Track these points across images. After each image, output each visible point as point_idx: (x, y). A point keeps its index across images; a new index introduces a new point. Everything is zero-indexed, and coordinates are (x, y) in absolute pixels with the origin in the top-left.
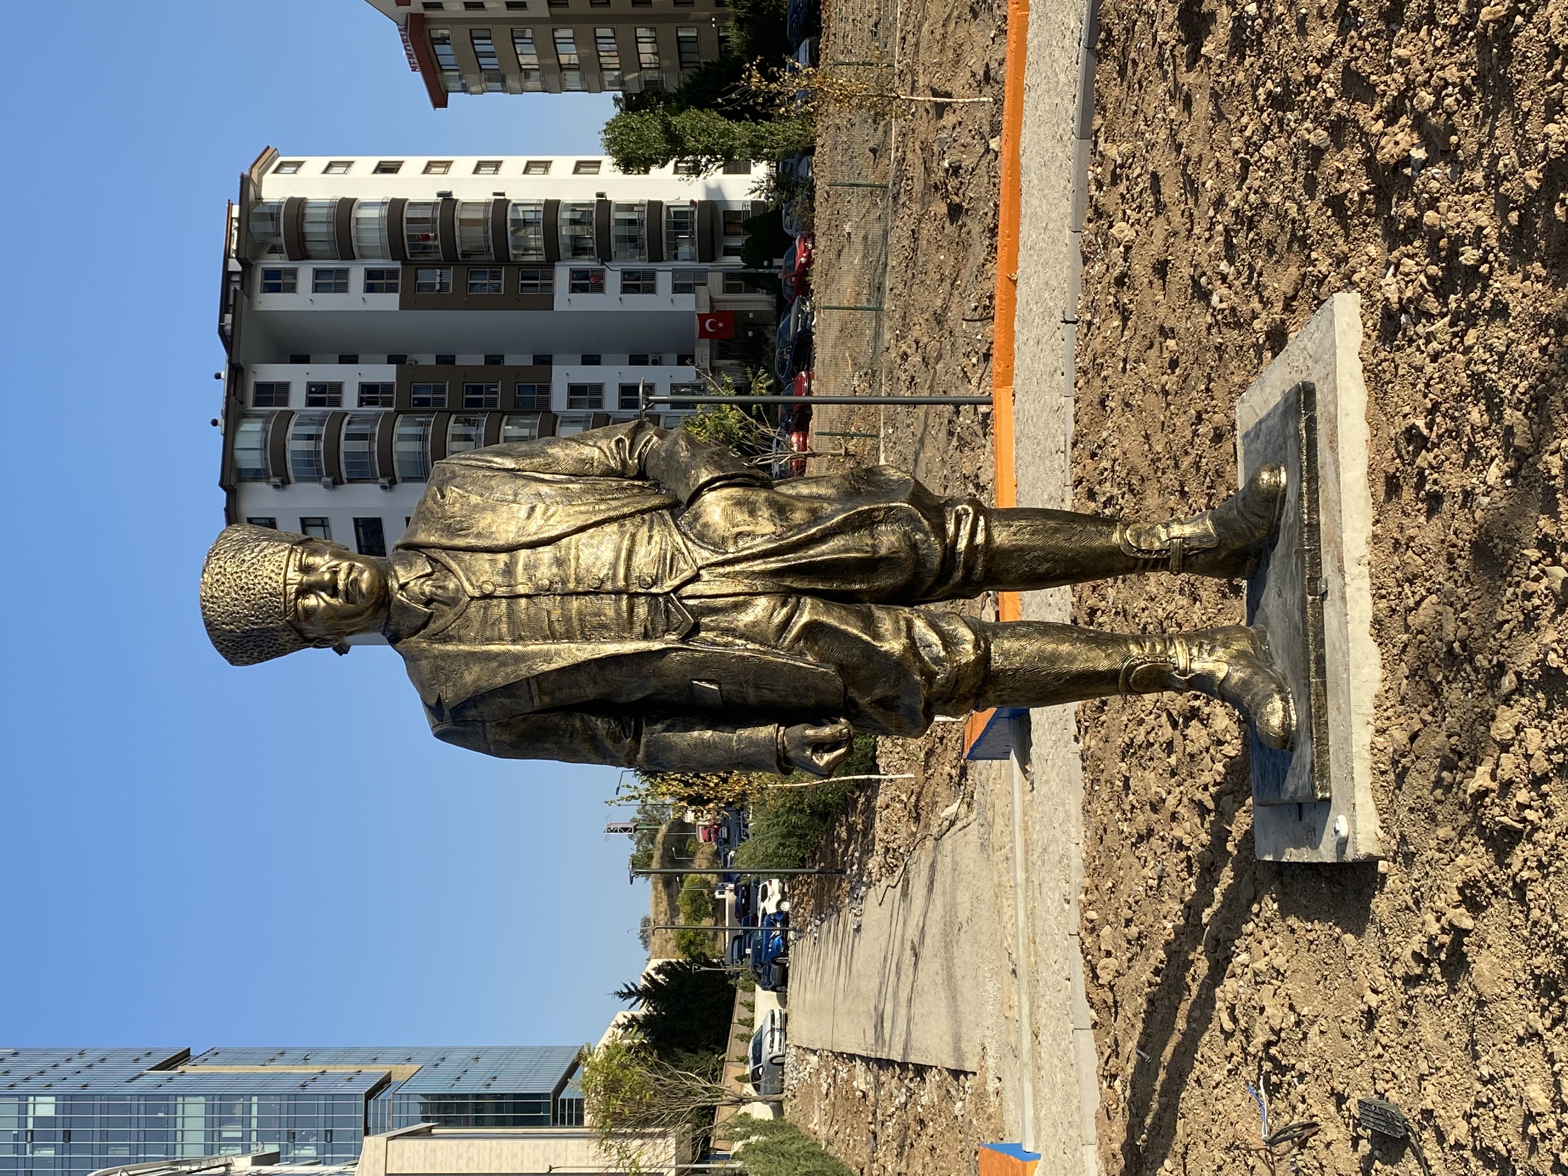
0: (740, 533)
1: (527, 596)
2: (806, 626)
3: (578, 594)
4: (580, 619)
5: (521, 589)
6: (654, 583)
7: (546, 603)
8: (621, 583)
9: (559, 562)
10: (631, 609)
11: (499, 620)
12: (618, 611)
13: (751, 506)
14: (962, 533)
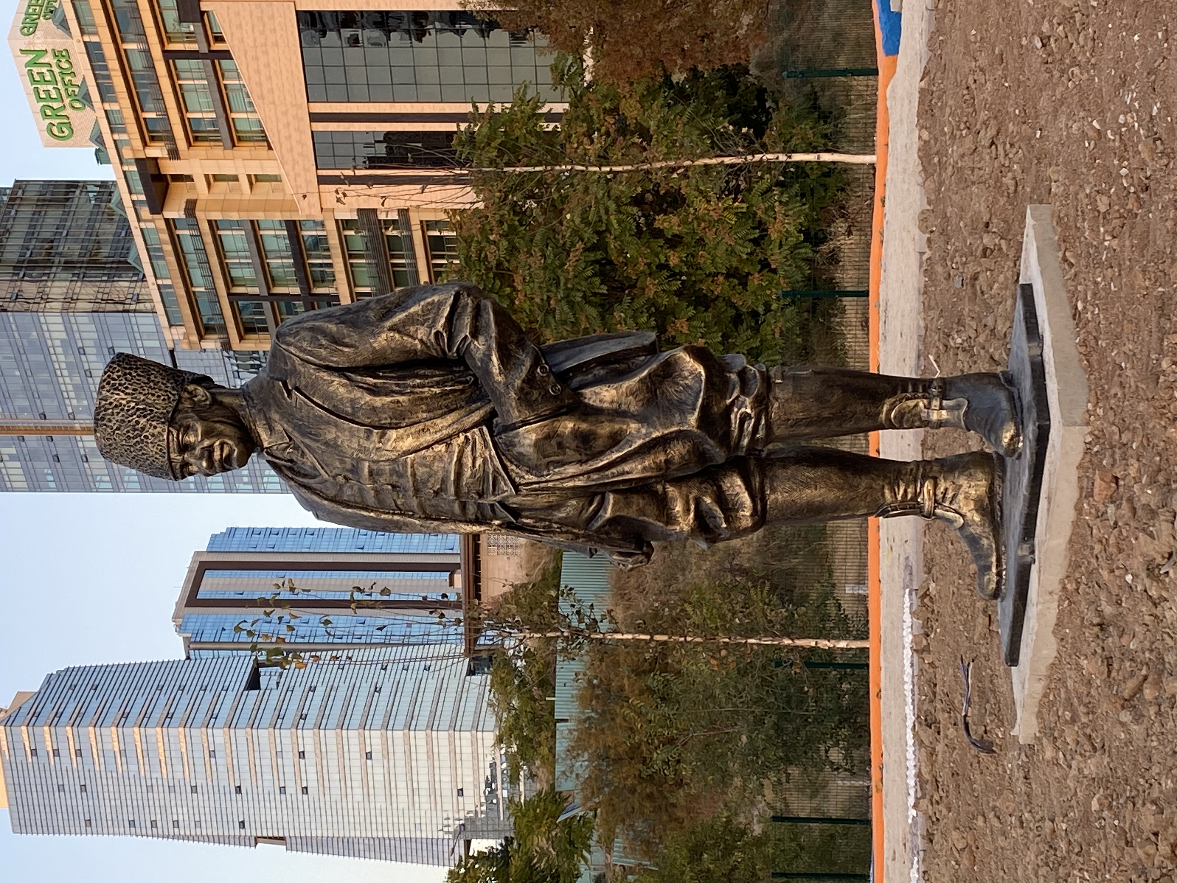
0: (551, 462)
2: (609, 520)
6: (481, 496)
9: (399, 475)
10: (463, 507)
12: (452, 507)
13: (559, 439)
14: (745, 433)
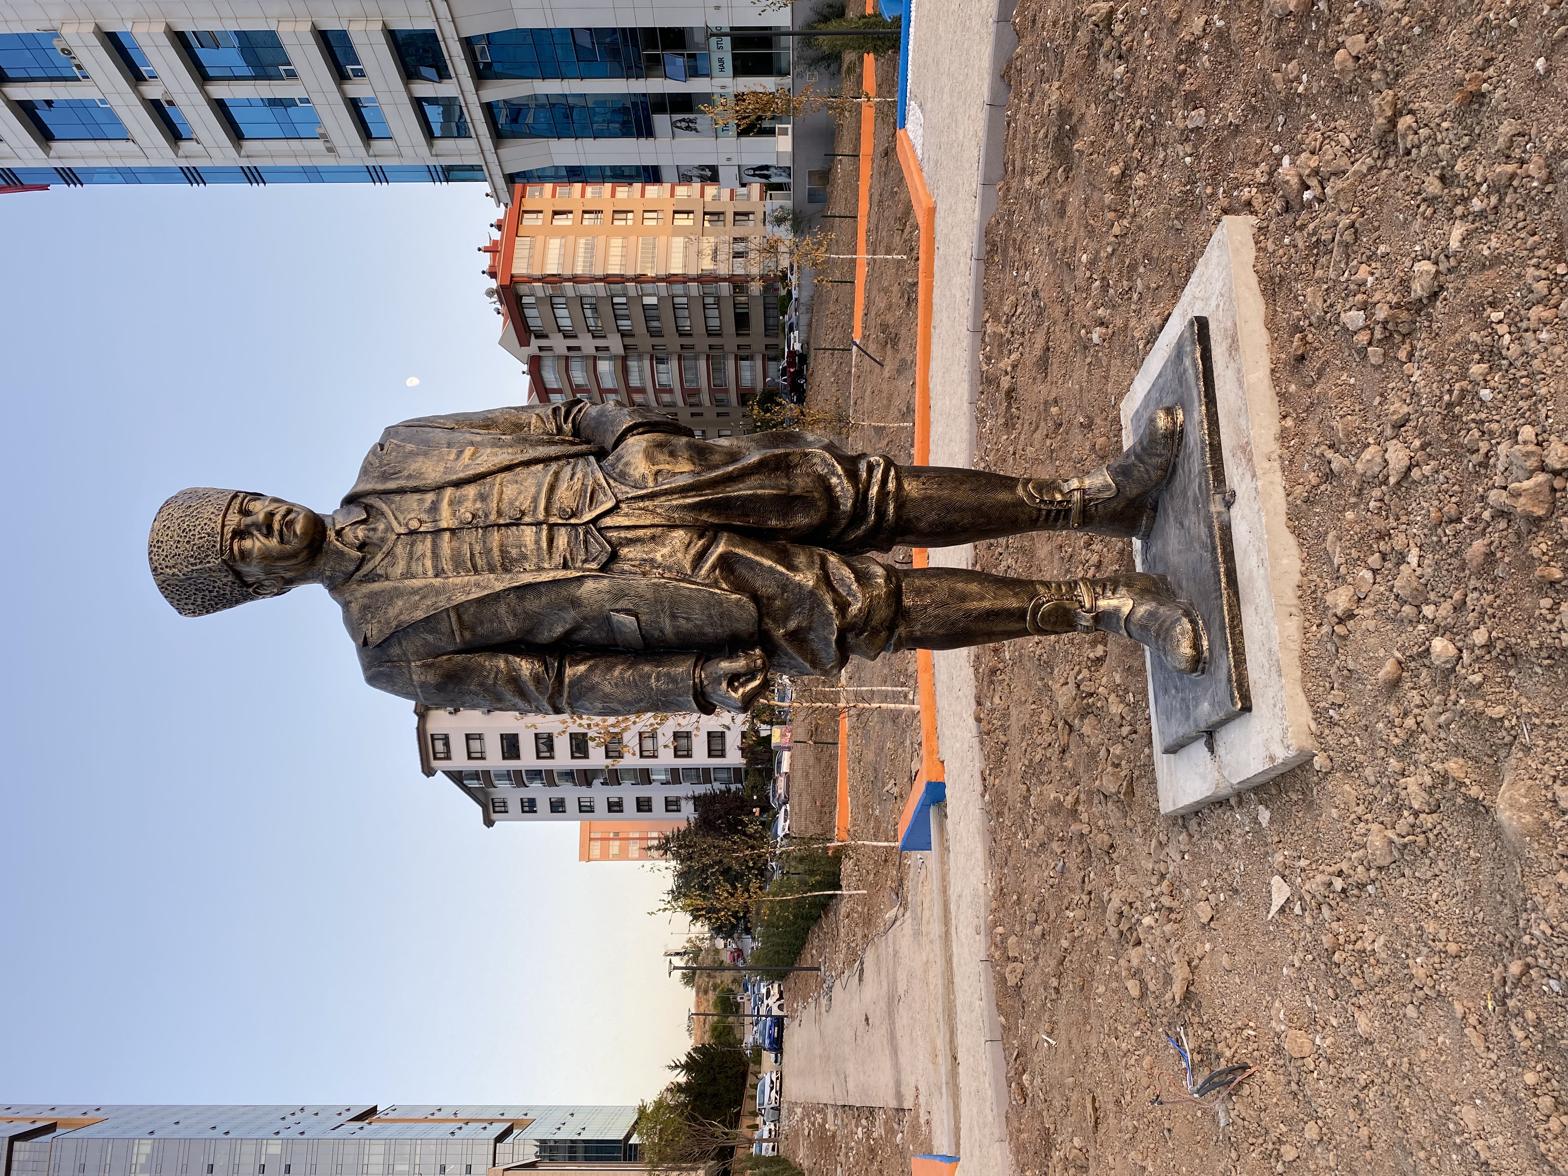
0: (660, 471)
1: (452, 531)
2: (722, 557)
3: (499, 526)
4: (501, 551)
5: (444, 524)
6: (573, 515)
7: (469, 537)
8: (541, 516)
9: (483, 497)
10: (551, 541)
11: (424, 555)
12: (537, 542)
13: (671, 448)
14: (874, 480)
